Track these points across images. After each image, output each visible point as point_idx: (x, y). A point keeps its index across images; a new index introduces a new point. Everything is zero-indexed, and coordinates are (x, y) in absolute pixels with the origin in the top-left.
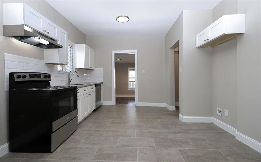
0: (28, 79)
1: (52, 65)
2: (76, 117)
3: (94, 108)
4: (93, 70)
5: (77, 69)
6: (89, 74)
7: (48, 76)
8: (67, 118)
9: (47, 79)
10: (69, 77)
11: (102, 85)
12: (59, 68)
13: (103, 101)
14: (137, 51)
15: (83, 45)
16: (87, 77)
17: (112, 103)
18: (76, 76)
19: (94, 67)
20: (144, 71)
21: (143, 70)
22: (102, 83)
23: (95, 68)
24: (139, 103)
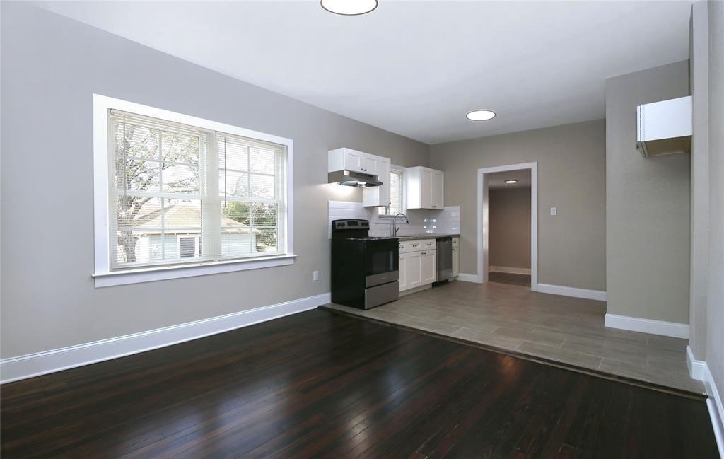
0: (346, 227)
1: (372, 209)
2: (395, 281)
3: (434, 279)
4: (440, 211)
5: (409, 210)
6: (435, 218)
7: (366, 223)
8: (383, 277)
9: (365, 227)
10: (394, 224)
11: (454, 239)
12: (381, 211)
13: (459, 272)
14: (536, 163)
15: (419, 169)
16: (428, 224)
17: (478, 277)
18: (405, 221)
19: (443, 204)
20: (554, 210)
21: (552, 209)
22: (458, 236)
23: (445, 205)
24: (540, 284)
